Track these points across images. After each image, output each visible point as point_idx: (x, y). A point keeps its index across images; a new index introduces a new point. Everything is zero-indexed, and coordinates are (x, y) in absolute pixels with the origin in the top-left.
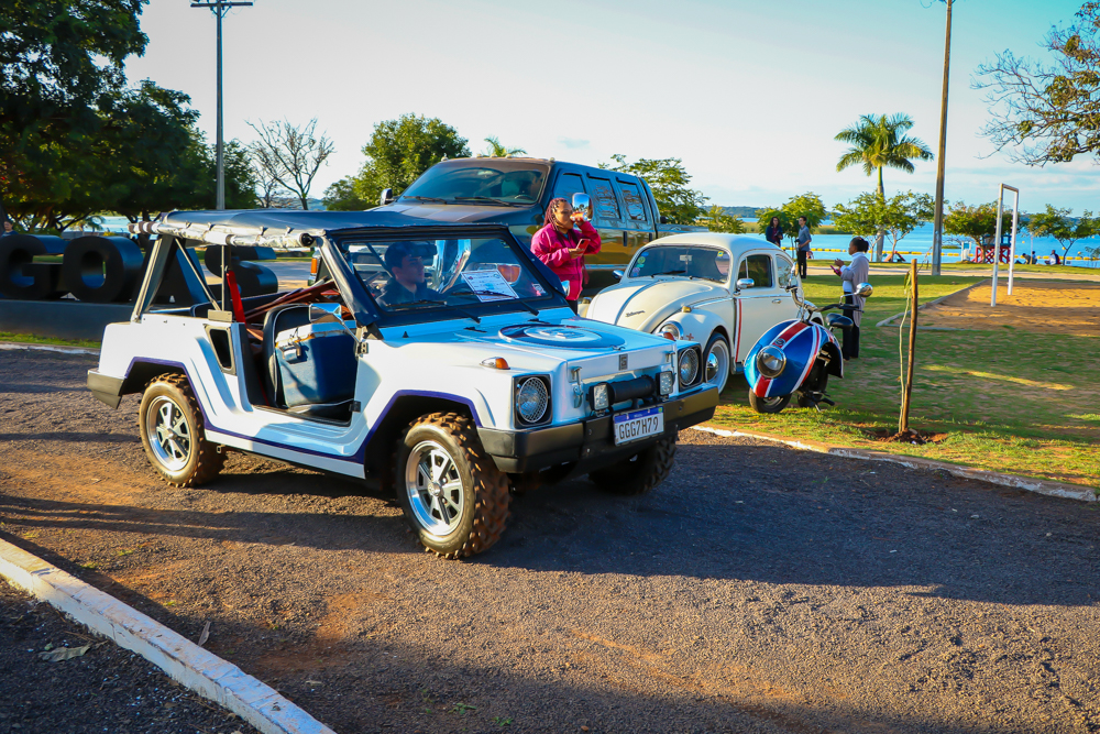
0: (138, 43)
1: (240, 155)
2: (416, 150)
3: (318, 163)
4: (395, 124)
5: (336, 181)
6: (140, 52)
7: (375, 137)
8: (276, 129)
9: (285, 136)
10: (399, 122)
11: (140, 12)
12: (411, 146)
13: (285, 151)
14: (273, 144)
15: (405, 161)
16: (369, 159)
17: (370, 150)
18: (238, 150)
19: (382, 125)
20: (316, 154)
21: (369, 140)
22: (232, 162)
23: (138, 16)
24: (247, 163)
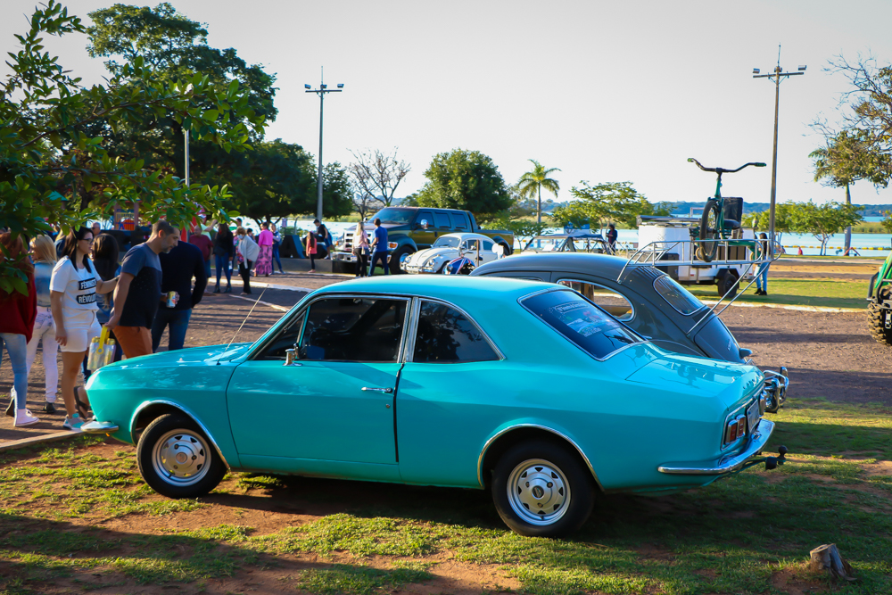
0: (271, 112)
1: (341, 173)
2: (460, 174)
3: (399, 179)
4: (447, 154)
5: (410, 195)
6: (273, 118)
7: (432, 164)
8: (368, 153)
9: (374, 160)
10: (450, 154)
11: (274, 95)
12: (456, 172)
13: (374, 170)
14: (365, 165)
15: (451, 183)
16: (428, 180)
17: (428, 174)
18: (340, 169)
19: (438, 156)
20: (398, 172)
21: (428, 167)
22: (335, 178)
23: (272, 97)
24: (346, 179)
